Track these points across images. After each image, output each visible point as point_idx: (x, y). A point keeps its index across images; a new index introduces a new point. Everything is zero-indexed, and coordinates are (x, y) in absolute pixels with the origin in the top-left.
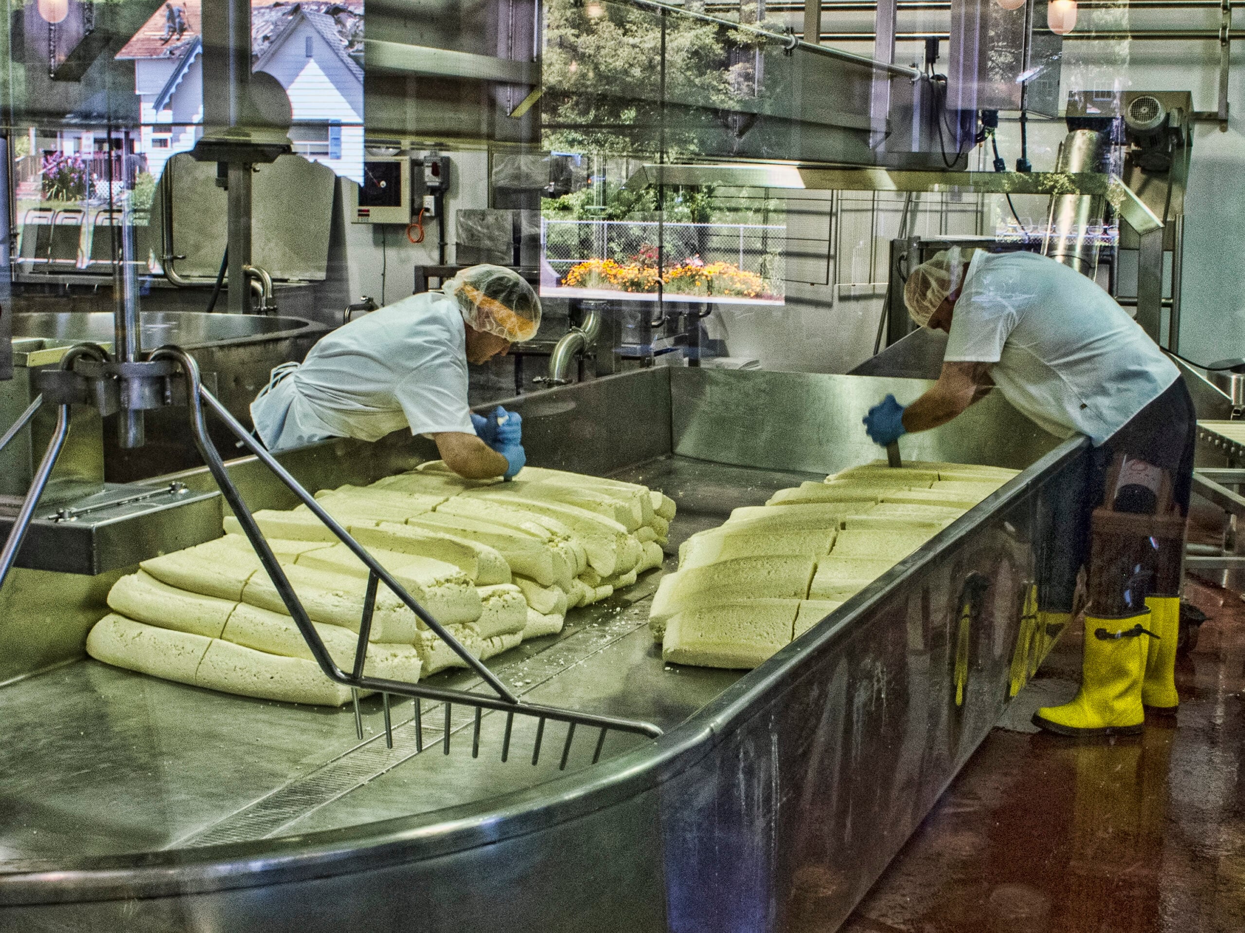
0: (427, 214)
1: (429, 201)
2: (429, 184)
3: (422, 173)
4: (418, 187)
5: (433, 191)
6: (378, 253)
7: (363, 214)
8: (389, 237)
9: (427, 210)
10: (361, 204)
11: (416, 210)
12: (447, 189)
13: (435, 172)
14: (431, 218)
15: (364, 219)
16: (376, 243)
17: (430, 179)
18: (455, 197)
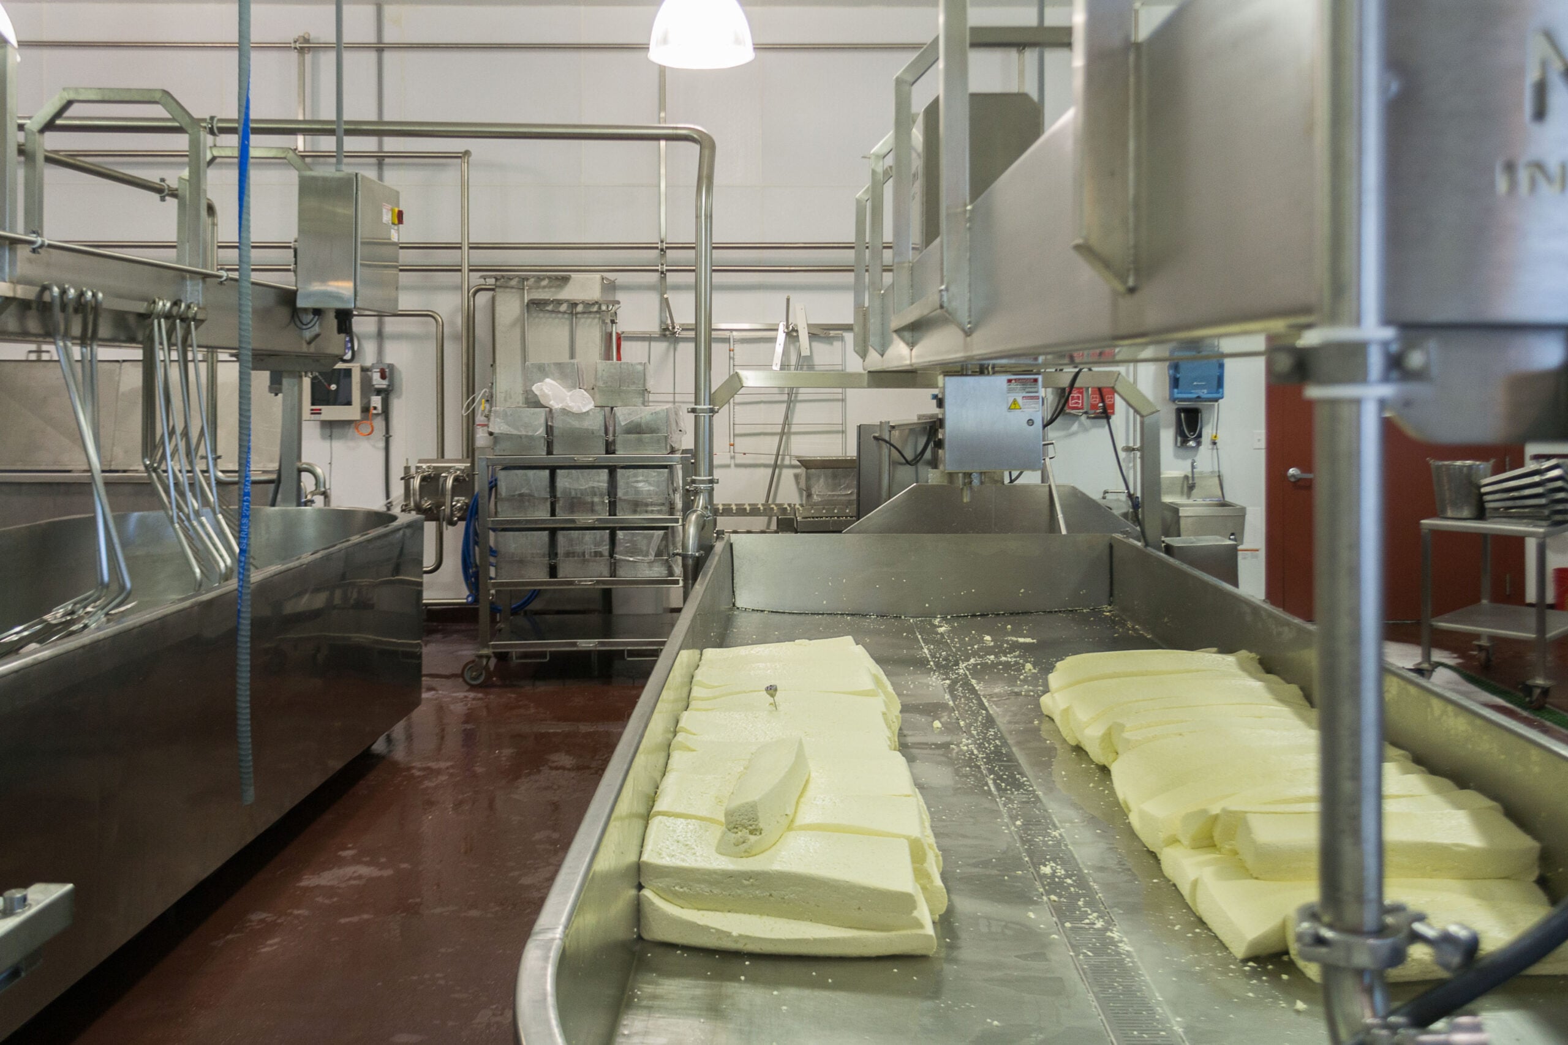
0: (375, 412)
1: (376, 401)
2: (377, 386)
3: (370, 379)
4: (368, 388)
5: (379, 392)
6: (326, 444)
7: (314, 412)
8: (336, 431)
9: (375, 408)
10: (313, 404)
11: (366, 409)
12: (392, 390)
13: (383, 377)
14: (377, 415)
15: (317, 417)
16: (323, 437)
17: (377, 381)
18: (399, 397)
